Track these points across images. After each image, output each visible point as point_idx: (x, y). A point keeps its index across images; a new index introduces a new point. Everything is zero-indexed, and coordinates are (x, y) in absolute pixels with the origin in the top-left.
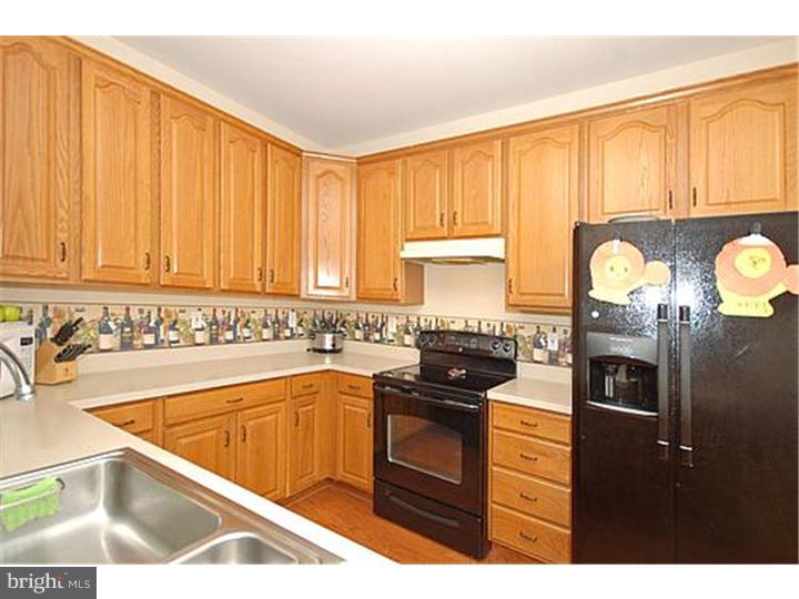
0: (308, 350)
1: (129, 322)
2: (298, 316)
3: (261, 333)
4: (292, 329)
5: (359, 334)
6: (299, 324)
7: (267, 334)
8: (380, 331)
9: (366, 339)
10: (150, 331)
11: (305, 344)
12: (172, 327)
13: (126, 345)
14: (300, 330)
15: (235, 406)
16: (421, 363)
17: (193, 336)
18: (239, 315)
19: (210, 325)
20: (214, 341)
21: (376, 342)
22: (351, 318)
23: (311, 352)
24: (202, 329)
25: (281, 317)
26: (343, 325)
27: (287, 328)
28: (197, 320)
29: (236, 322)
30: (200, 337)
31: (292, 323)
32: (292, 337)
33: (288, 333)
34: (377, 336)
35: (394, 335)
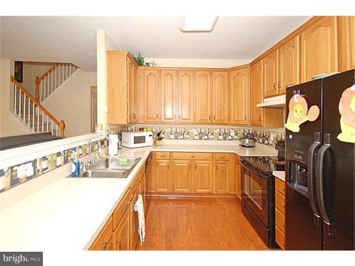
0: (240, 145)
1: (177, 132)
2: (235, 131)
3: (218, 137)
4: (232, 137)
5: (261, 141)
6: (236, 135)
7: (220, 137)
8: (267, 139)
9: (263, 143)
10: (182, 135)
11: (238, 143)
12: (188, 134)
13: (176, 138)
14: (236, 137)
15: (192, 158)
16: (278, 156)
17: (194, 137)
18: (210, 131)
19: (200, 134)
20: (200, 139)
21: (267, 144)
22: (258, 133)
23: (241, 147)
24: (197, 135)
25: (227, 131)
26: (256, 136)
27: (230, 135)
28: (195, 132)
29: (208, 133)
30: (196, 137)
31: (232, 134)
32: (232, 139)
33: (230, 138)
34: (266, 142)
35: (273, 142)
